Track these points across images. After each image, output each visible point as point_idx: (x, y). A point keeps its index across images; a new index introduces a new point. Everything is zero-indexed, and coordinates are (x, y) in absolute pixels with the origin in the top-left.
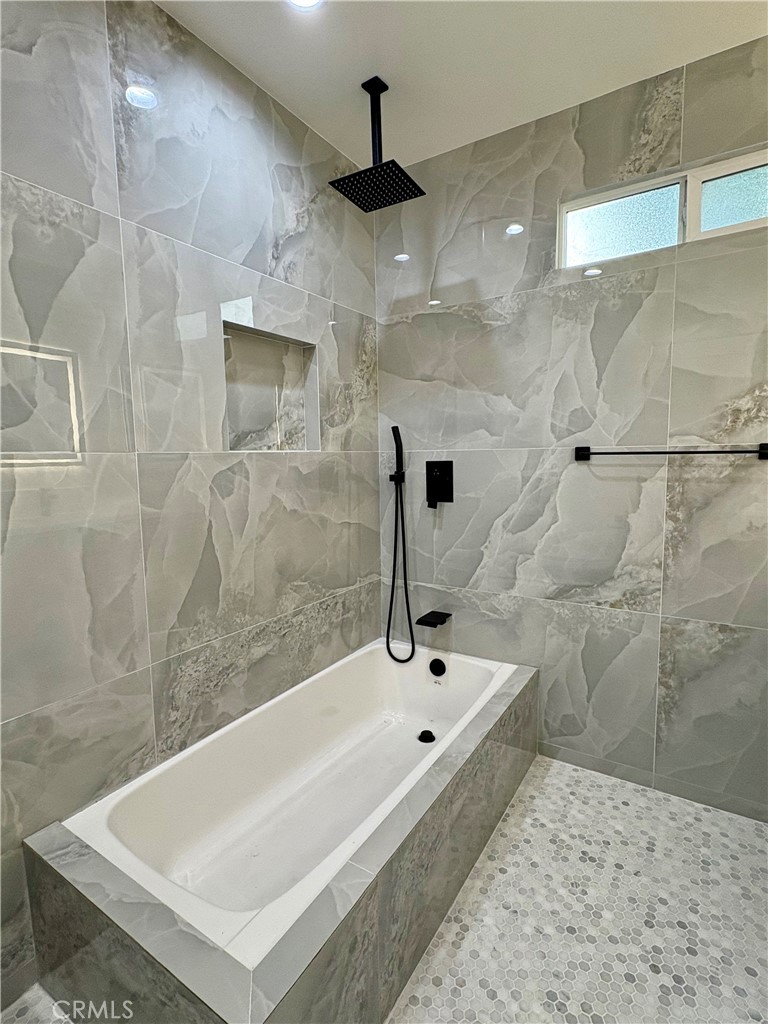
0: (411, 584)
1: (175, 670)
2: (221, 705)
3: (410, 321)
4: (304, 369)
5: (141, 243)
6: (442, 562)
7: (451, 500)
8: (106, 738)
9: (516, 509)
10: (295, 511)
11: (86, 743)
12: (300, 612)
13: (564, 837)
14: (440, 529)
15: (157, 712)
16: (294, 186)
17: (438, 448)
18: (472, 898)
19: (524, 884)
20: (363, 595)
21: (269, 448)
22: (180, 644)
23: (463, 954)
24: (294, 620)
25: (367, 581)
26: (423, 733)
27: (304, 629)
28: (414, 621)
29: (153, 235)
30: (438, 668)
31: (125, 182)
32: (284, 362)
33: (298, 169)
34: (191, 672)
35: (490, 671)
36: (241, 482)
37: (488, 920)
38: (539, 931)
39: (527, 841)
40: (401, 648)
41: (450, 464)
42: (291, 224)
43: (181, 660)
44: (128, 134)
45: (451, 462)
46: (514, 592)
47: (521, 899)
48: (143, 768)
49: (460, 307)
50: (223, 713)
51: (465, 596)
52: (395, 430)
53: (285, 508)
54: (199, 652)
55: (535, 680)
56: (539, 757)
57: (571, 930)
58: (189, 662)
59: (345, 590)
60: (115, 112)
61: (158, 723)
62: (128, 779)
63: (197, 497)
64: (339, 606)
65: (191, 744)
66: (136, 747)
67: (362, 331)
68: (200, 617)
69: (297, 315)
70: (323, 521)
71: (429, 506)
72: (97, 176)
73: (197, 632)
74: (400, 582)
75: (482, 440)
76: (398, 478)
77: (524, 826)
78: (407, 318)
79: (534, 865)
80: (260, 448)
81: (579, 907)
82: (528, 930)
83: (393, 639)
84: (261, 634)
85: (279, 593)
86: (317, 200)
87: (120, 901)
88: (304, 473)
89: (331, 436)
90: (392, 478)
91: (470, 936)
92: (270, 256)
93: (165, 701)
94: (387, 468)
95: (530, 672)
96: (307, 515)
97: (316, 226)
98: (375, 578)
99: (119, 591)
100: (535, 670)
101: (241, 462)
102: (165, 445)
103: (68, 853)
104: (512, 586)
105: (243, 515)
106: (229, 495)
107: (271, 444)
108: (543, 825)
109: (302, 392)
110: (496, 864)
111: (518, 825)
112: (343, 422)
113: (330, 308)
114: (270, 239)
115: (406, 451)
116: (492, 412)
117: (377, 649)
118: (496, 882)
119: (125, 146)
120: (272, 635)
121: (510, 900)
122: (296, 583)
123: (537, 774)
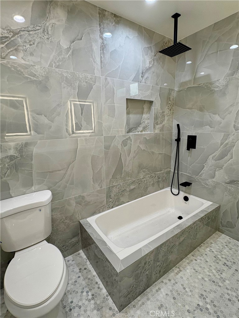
0: (180, 173)
1: (111, 189)
2: (122, 199)
3: (186, 89)
4: (150, 108)
5: (106, 81)
6: (190, 167)
7: (195, 148)
8: (96, 203)
9: (217, 153)
10: (144, 150)
11: (91, 203)
12: (144, 178)
13: (219, 256)
14: (191, 157)
15: (107, 198)
16: (149, 53)
17: (192, 131)
18: (184, 264)
19: (201, 265)
20: (165, 174)
21: (138, 132)
22: (112, 183)
23: (178, 276)
24: (143, 180)
25: (166, 170)
26: (179, 216)
27: (145, 182)
28: (180, 184)
29: (109, 78)
30: (186, 199)
31: (102, 66)
32: (144, 107)
33: (151, 47)
34: (115, 190)
35: (203, 203)
36: (129, 143)
37: (188, 271)
38: (203, 278)
39: (206, 255)
40: (175, 191)
41: (195, 137)
42: (147, 65)
43: (113, 187)
44: (103, 53)
45: (196, 136)
46: (214, 180)
47: (200, 269)
48: (103, 211)
49: (204, 84)
50: (122, 201)
51: (197, 179)
52: (178, 125)
53: (141, 149)
54: (117, 185)
55: (218, 209)
56: (217, 232)
57: (214, 282)
58: (114, 188)
59: (159, 172)
60: (100, 48)
61: (107, 201)
62: (100, 213)
63: (118, 147)
64: (157, 177)
65: (115, 207)
66: (102, 206)
67: (169, 94)
68: (117, 177)
69: (148, 93)
70: (153, 153)
71: (187, 150)
72: (96, 67)
73: (117, 181)
74: (176, 172)
75: (207, 129)
76: (178, 140)
77: (206, 250)
78: (185, 88)
79: (207, 261)
80: (136, 132)
81: (219, 277)
82: (200, 277)
83: (173, 188)
84: (133, 182)
85: (139, 172)
86: (157, 55)
87: (96, 238)
88: (148, 139)
89: (157, 128)
90: (176, 140)
91: (181, 273)
92: (140, 77)
93: (109, 196)
94: (175, 137)
95: (217, 205)
96: (148, 151)
97: (155, 63)
98: (169, 170)
99: (99, 169)
100: (218, 205)
101: (130, 137)
102: (110, 134)
103: (87, 225)
104: (214, 178)
105: (129, 151)
106: (126, 146)
107: (139, 131)
108: (213, 252)
109: (149, 115)
110: (194, 258)
111: (204, 249)
112: (161, 123)
113: (159, 89)
114: (141, 72)
115: (181, 131)
116: (212, 120)
117: (167, 190)
118: (193, 262)
119: (102, 56)
120: (136, 183)
121: (196, 268)
122: (144, 170)
123: (215, 237)
